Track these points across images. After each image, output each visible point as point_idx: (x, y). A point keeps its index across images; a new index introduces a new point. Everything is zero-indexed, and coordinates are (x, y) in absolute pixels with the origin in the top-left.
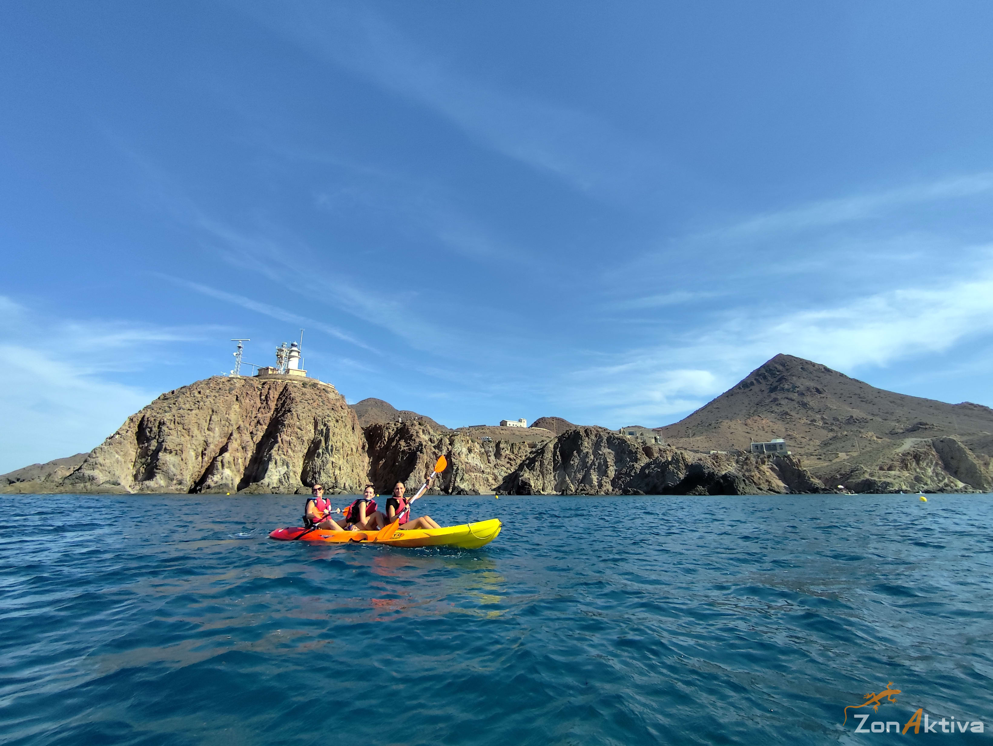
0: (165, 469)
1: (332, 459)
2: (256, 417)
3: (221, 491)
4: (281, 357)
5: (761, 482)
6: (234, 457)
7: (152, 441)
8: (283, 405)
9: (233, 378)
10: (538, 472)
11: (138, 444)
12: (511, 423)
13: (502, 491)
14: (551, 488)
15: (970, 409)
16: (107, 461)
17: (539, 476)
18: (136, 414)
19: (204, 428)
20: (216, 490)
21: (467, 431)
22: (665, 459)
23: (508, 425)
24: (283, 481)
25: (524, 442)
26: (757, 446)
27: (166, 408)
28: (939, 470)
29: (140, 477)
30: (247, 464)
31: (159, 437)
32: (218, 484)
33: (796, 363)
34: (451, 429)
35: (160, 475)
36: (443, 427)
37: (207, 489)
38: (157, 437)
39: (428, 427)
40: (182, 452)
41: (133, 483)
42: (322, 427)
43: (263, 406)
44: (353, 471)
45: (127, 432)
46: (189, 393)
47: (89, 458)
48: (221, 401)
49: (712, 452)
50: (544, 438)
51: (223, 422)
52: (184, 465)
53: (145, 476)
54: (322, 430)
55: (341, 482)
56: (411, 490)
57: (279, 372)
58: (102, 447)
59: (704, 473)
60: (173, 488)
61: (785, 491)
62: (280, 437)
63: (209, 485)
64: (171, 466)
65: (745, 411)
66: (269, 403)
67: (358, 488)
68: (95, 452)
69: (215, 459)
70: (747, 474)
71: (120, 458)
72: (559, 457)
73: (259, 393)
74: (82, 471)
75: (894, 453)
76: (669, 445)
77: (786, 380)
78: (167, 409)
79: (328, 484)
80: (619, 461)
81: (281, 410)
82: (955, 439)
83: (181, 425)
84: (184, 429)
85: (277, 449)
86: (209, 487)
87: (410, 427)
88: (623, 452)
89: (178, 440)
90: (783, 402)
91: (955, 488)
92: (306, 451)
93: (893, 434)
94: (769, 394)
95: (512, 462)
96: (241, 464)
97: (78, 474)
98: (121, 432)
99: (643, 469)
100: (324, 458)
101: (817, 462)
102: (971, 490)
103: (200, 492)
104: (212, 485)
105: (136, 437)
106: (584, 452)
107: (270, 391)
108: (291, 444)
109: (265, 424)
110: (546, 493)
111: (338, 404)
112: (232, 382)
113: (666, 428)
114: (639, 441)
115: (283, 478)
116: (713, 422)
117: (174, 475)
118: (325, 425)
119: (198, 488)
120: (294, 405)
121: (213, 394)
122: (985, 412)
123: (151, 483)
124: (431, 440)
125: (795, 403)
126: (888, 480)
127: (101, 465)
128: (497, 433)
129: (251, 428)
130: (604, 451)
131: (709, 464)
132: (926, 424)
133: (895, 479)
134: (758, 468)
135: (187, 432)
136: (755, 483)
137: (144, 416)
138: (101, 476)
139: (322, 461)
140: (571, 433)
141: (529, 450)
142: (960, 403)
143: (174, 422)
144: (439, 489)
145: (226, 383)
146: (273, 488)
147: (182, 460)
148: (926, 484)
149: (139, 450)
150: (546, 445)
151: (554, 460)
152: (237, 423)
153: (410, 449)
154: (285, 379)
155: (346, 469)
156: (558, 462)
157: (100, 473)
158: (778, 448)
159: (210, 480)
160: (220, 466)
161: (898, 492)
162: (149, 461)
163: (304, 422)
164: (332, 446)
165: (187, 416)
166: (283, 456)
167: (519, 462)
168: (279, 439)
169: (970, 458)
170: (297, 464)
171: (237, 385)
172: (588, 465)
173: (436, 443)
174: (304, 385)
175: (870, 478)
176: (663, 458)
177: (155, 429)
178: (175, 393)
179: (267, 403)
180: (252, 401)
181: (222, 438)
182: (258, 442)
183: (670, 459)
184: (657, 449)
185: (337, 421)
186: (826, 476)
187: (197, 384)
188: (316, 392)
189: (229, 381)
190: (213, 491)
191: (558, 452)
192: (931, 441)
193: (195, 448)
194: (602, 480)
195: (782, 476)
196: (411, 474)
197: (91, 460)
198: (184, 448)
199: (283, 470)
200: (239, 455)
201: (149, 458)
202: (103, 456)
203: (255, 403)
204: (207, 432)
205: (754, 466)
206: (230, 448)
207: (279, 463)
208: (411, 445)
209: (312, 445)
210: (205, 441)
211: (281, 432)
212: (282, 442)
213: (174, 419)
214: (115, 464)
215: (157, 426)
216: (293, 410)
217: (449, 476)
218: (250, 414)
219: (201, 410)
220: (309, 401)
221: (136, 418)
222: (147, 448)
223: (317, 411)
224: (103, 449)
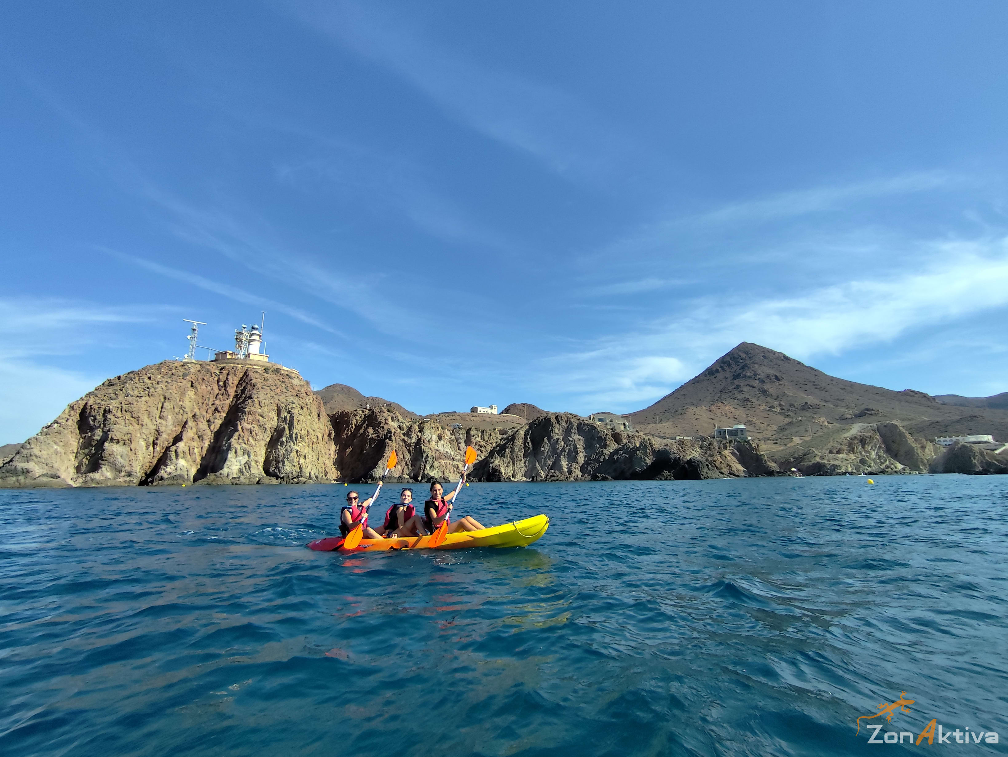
0: (111, 460)
1: (296, 448)
2: (213, 404)
3: (175, 482)
4: (241, 341)
5: (723, 466)
6: (190, 447)
7: (96, 431)
8: (243, 391)
9: (187, 363)
10: (509, 459)
11: (80, 433)
12: (481, 410)
13: (472, 479)
14: (521, 475)
15: (911, 396)
16: (44, 453)
17: (509, 463)
18: (78, 401)
19: (155, 416)
20: (170, 482)
21: (437, 418)
22: (634, 445)
23: (479, 412)
24: (245, 471)
25: (495, 429)
26: (720, 432)
27: (112, 394)
28: (882, 453)
29: (83, 469)
30: (204, 454)
31: (104, 426)
32: (172, 475)
33: (759, 352)
34: (420, 416)
35: (106, 466)
36: (412, 413)
37: (159, 480)
38: (102, 425)
39: (398, 414)
40: (131, 441)
41: (75, 476)
42: (286, 414)
43: (221, 392)
44: (318, 459)
45: (67, 421)
46: (137, 378)
47: (22, 450)
48: (174, 387)
49: (678, 438)
50: (514, 425)
51: (177, 410)
52: (134, 455)
53: (89, 468)
54: (286, 417)
55: (306, 471)
57: (239, 356)
58: (38, 437)
59: (670, 459)
60: (121, 480)
61: (743, 474)
62: (241, 425)
63: (162, 477)
64: (119, 457)
65: (710, 398)
66: (228, 389)
67: (324, 477)
68: (29, 443)
69: (168, 449)
70: (710, 459)
71: (59, 449)
72: (530, 444)
73: (216, 379)
74: (14, 463)
75: (842, 437)
76: (637, 431)
77: (749, 368)
78: (113, 396)
79: (292, 473)
80: (588, 447)
81: (241, 396)
82: (897, 424)
83: (129, 414)
84: (132, 417)
85: (237, 438)
86: (162, 479)
87: (379, 414)
88: (593, 438)
89: (125, 430)
90: (746, 389)
91: (895, 470)
92: (268, 440)
93: (843, 419)
94: (732, 381)
95: (482, 449)
96: (197, 454)
97: (10, 467)
98: (59, 421)
99: (612, 454)
100: (288, 447)
101: (774, 446)
102: (908, 471)
103: (152, 484)
104: (166, 476)
105: (77, 426)
106: (555, 438)
107: (229, 377)
108: (253, 433)
109: (224, 412)
110: (516, 480)
111: (303, 390)
112: (186, 367)
113: (635, 414)
114: (609, 427)
115: (244, 468)
116: (680, 408)
117: (122, 466)
118: (289, 412)
119: (149, 480)
120: (255, 392)
121: (164, 380)
122: (924, 398)
123: (96, 476)
124: (400, 427)
125: (755, 389)
126: (836, 463)
127: (36, 457)
128: (468, 419)
129: (208, 416)
130: (574, 438)
131: (675, 450)
132: (872, 410)
133: (842, 462)
134: (720, 453)
135: (136, 420)
136: (717, 468)
137: (86, 403)
138: (36, 469)
139: (286, 450)
140: (542, 420)
141: (500, 437)
142: (903, 390)
143: (121, 410)
144: (408, 477)
145: (180, 368)
146: (232, 478)
147: (131, 450)
148: (870, 466)
149: (81, 440)
150: (517, 431)
151: (525, 446)
152: (192, 411)
153: (378, 437)
154: (246, 364)
155: (312, 457)
156: (529, 449)
157: (36, 466)
158: (739, 433)
159: (163, 472)
160: (173, 457)
161: (844, 474)
162: (93, 451)
163: (266, 409)
164: (296, 434)
165: (135, 403)
166: (244, 445)
167: (489, 449)
168: (240, 428)
169: (909, 442)
170: (259, 453)
171: (191, 370)
172: (559, 451)
173: (406, 430)
174: (266, 370)
175: (820, 461)
176: (632, 444)
177: (100, 418)
178: (122, 378)
179: (225, 390)
180: (209, 388)
181: (175, 427)
182: (216, 430)
183: (638, 445)
184: (626, 435)
185: (302, 408)
186: (781, 460)
187: (146, 369)
188: (279, 378)
189: (182, 366)
190: (166, 483)
191: (529, 439)
192: (876, 426)
193: (145, 437)
194: (571, 466)
195: (742, 461)
196: (379, 462)
197: (25, 452)
198: (133, 438)
199: (244, 459)
200: (195, 444)
201: (93, 448)
202: (38, 448)
203: (212, 389)
204: (159, 421)
205: (716, 451)
206: (184, 437)
207: (240, 452)
208: (379, 432)
209: (275, 433)
210: (156, 430)
211: (242, 420)
212: (243, 430)
213: (122, 407)
214: (54, 456)
215: (101, 414)
216: (255, 397)
217: (418, 463)
218: (207, 401)
219: (152, 397)
220: (272, 388)
221: (77, 405)
222: (91, 439)
223: (280, 398)
224: (38, 440)
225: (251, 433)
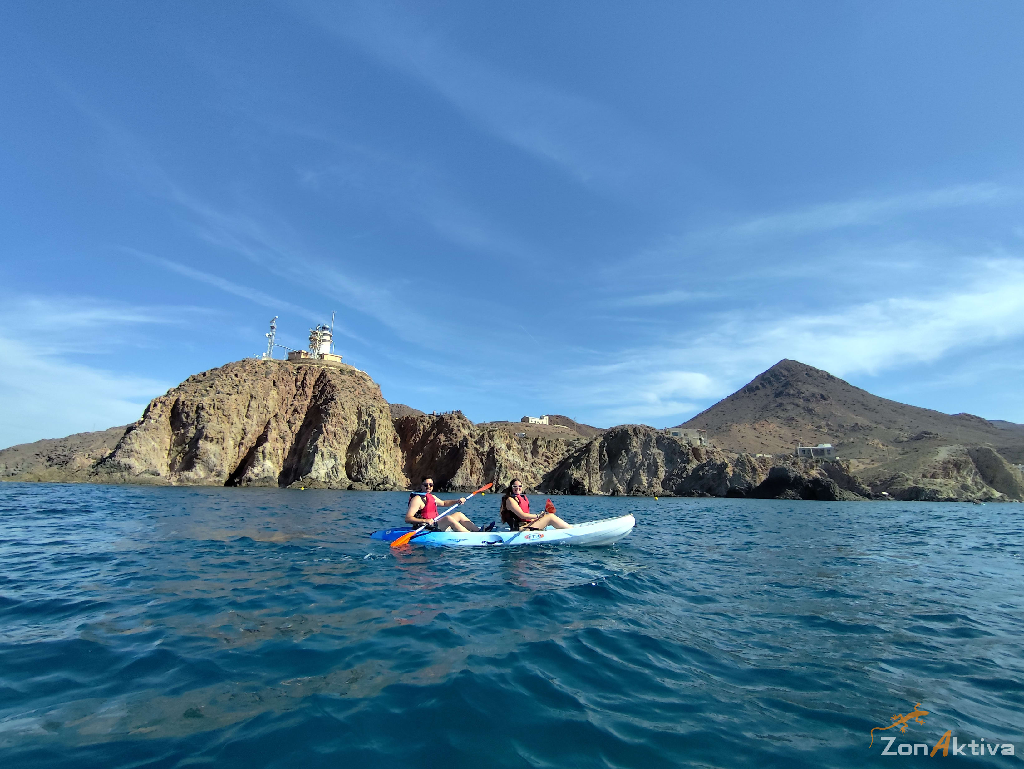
0: (205, 459)
1: (378, 453)
2: (292, 405)
3: (267, 484)
4: (315, 340)
6: (274, 448)
7: (189, 428)
8: (322, 391)
9: (267, 361)
10: (584, 472)
11: (173, 430)
14: (597, 489)
15: (967, 420)
16: (143, 448)
17: (585, 475)
18: (166, 396)
19: (242, 414)
20: (261, 483)
24: (332, 475)
26: (803, 451)
27: (202, 391)
29: (177, 467)
30: (287, 456)
31: (198, 423)
32: (259, 477)
33: (800, 369)
35: (200, 465)
37: (247, 482)
38: (196, 423)
40: (224, 440)
41: (170, 474)
42: (366, 417)
43: (299, 392)
45: (160, 417)
46: (224, 375)
48: (259, 386)
49: (757, 455)
51: (261, 409)
52: (225, 454)
53: (183, 466)
54: (367, 421)
56: (460, 488)
57: (313, 356)
60: (212, 479)
62: (325, 427)
63: (249, 478)
64: (212, 456)
65: (751, 415)
66: (306, 389)
69: (253, 449)
71: (156, 446)
72: (606, 456)
73: (294, 379)
74: (116, 457)
75: (932, 461)
76: (714, 447)
77: (792, 385)
78: (204, 392)
79: (376, 479)
80: (669, 462)
81: (320, 397)
83: (221, 411)
84: (224, 415)
85: (322, 441)
86: (250, 480)
87: (449, 421)
88: (674, 452)
89: (218, 428)
90: (789, 407)
91: (995, 497)
92: (348, 443)
94: (774, 399)
95: (549, 460)
96: (280, 455)
97: (112, 462)
99: (694, 471)
100: (369, 451)
102: (1008, 499)
103: (240, 484)
104: (253, 477)
105: (169, 422)
106: (633, 451)
107: (307, 377)
108: (337, 436)
109: (302, 413)
111: (378, 393)
112: (267, 365)
114: (684, 441)
115: (331, 472)
116: (723, 425)
117: (215, 466)
118: (370, 415)
119: (236, 481)
120: (335, 393)
121: (250, 378)
122: (984, 423)
123: (191, 474)
124: (472, 435)
125: (799, 408)
127: (137, 453)
130: (654, 451)
132: (931, 433)
133: (941, 487)
134: (807, 472)
135: (227, 418)
137: (178, 400)
138: (138, 466)
139: (368, 455)
140: (618, 431)
141: (566, 448)
142: (958, 413)
143: (214, 407)
145: (262, 366)
146: (323, 482)
147: (223, 449)
148: (973, 493)
149: (174, 437)
150: (591, 443)
151: (601, 459)
152: (273, 411)
153: (451, 444)
154: (322, 365)
155: (390, 463)
156: (605, 461)
157: (137, 462)
158: (826, 453)
159: (250, 473)
160: (261, 458)
161: (947, 500)
162: (187, 449)
163: (348, 411)
164: (377, 439)
165: (226, 401)
166: (329, 448)
167: (556, 460)
168: (324, 430)
170: (341, 457)
171: (272, 369)
172: (637, 465)
173: (477, 438)
174: (342, 371)
175: (916, 485)
177: (193, 415)
178: (207, 375)
179: (303, 390)
180: (288, 387)
181: (260, 426)
182: (296, 432)
184: (704, 451)
185: (382, 412)
187: (230, 366)
188: (355, 380)
189: (264, 364)
190: (257, 484)
191: (604, 452)
192: (966, 450)
193: (234, 436)
194: (652, 481)
196: (458, 471)
197: (126, 447)
198: (224, 436)
199: (331, 463)
200: (278, 445)
201: (187, 446)
202: (138, 443)
203: (291, 389)
204: (246, 420)
205: (802, 471)
206: (269, 438)
207: (326, 455)
208: (451, 440)
209: (356, 437)
210: (243, 429)
211: (326, 421)
212: (327, 433)
213: (214, 404)
214: (152, 452)
215: (194, 411)
216: (337, 399)
217: (491, 473)
218: (286, 402)
219: (240, 395)
220: (350, 389)
221: (169, 401)
222: (184, 435)
223: (360, 401)
224: (139, 435)
225: (335, 436)
